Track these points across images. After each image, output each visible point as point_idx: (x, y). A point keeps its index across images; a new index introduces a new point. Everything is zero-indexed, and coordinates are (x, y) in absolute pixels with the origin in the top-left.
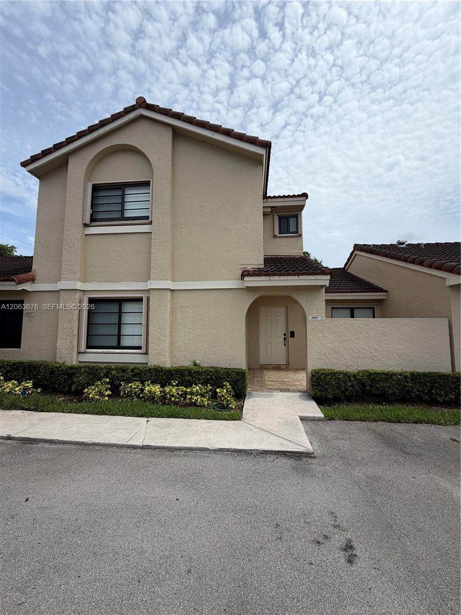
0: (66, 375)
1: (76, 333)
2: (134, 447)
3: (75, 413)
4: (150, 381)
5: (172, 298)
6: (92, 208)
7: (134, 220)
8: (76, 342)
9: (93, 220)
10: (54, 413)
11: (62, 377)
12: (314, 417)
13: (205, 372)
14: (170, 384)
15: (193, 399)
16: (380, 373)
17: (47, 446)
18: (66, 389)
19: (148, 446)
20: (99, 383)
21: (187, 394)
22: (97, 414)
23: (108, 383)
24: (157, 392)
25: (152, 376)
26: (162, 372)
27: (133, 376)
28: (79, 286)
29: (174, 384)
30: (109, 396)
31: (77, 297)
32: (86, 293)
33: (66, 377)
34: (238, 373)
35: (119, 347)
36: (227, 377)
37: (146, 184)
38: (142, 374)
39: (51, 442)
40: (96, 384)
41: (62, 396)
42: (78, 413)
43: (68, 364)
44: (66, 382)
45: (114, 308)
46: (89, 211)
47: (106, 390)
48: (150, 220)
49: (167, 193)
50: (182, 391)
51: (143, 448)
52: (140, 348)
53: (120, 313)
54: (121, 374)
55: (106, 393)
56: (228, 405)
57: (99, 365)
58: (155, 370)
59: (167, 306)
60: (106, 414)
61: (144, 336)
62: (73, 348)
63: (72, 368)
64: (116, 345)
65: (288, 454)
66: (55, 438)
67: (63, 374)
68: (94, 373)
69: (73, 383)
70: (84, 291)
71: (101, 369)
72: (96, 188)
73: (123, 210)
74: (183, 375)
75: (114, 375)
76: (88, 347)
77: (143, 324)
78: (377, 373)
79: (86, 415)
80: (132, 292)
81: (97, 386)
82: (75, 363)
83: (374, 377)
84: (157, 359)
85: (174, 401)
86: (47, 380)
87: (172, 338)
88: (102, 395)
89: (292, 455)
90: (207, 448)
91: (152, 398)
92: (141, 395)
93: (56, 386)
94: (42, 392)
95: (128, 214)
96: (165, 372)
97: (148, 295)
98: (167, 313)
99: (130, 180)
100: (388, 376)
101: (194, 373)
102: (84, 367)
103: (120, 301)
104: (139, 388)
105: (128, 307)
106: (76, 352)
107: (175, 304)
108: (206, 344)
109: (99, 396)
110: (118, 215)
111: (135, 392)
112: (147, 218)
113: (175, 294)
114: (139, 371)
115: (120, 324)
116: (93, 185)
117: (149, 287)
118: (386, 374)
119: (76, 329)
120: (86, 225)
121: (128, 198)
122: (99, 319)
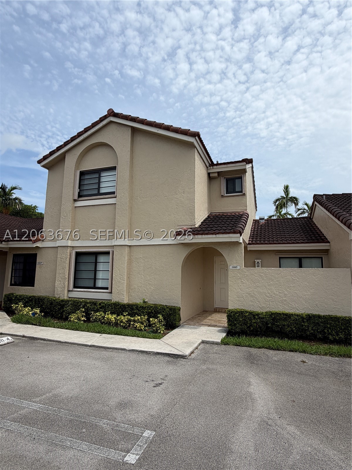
0: (59, 305)
1: (67, 277)
2: (86, 346)
3: (61, 328)
4: (110, 312)
5: (130, 252)
6: (79, 188)
7: (106, 195)
8: (67, 283)
9: (80, 196)
10: (49, 328)
11: (57, 307)
12: (213, 342)
13: (147, 307)
14: (122, 315)
15: (135, 325)
16: (280, 313)
17: (42, 342)
18: (59, 315)
19: (94, 345)
20: (78, 312)
21: (131, 321)
22: (73, 330)
23: (84, 312)
24: (112, 319)
25: (112, 309)
26: (119, 306)
27: (101, 308)
28: (70, 243)
29: (125, 314)
30: (84, 321)
31: (68, 251)
32: (74, 248)
33: (59, 307)
34: (171, 309)
35: (95, 287)
36: (163, 312)
37: (114, 168)
38: (106, 306)
39: (44, 340)
40: (77, 312)
41: (57, 320)
42: (62, 328)
43: (61, 298)
44: (59, 310)
45: (92, 259)
46: (77, 190)
47: (82, 317)
48: (115, 195)
49: (127, 174)
50: (128, 319)
51: (91, 346)
52: (107, 288)
53: (96, 263)
54: (93, 306)
55: (82, 319)
56: (157, 330)
57: (80, 300)
58: (114, 305)
59: (125, 258)
60: (79, 330)
61: (110, 280)
62: (65, 287)
63: (62, 301)
64: (93, 286)
65: (171, 355)
66: (46, 338)
67: (57, 305)
68: (76, 305)
69: (63, 311)
70: (73, 247)
71: (81, 302)
72: (82, 174)
73: (99, 188)
74: (133, 309)
75: (88, 307)
76: (75, 287)
77: (110, 270)
78: (278, 313)
79: (67, 330)
80: (104, 247)
81: (77, 314)
82: (66, 298)
83: (275, 317)
84: (118, 297)
85: (122, 326)
86: (48, 308)
87: (129, 281)
88: (79, 319)
89: (173, 356)
90: (125, 349)
91: (109, 323)
92: (103, 321)
93: (54, 313)
94: (44, 316)
95: (102, 191)
96: (121, 306)
97: (113, 250)
98: (125, 263)
99: (104, 166)
100: (287, 316)
101: (140, 307)
102: (71, 301)
103: (96, 254)
104: (102, 316)
105: (101, 259)
106: (67, 290)
107: (132, 256)
108: (153, 287)
109: (77, 320)
110: (96, 192)
111: (99, 319)
112: (113, 193)
113: (132, 248)
114: (104, 305)
115: (95, 271)
116: (80, 171)
117: (113, 244)
118: (286, 315)
119: (67, 274)
120: (75, 201)
121: (102, 179)
122: (82, 267)
